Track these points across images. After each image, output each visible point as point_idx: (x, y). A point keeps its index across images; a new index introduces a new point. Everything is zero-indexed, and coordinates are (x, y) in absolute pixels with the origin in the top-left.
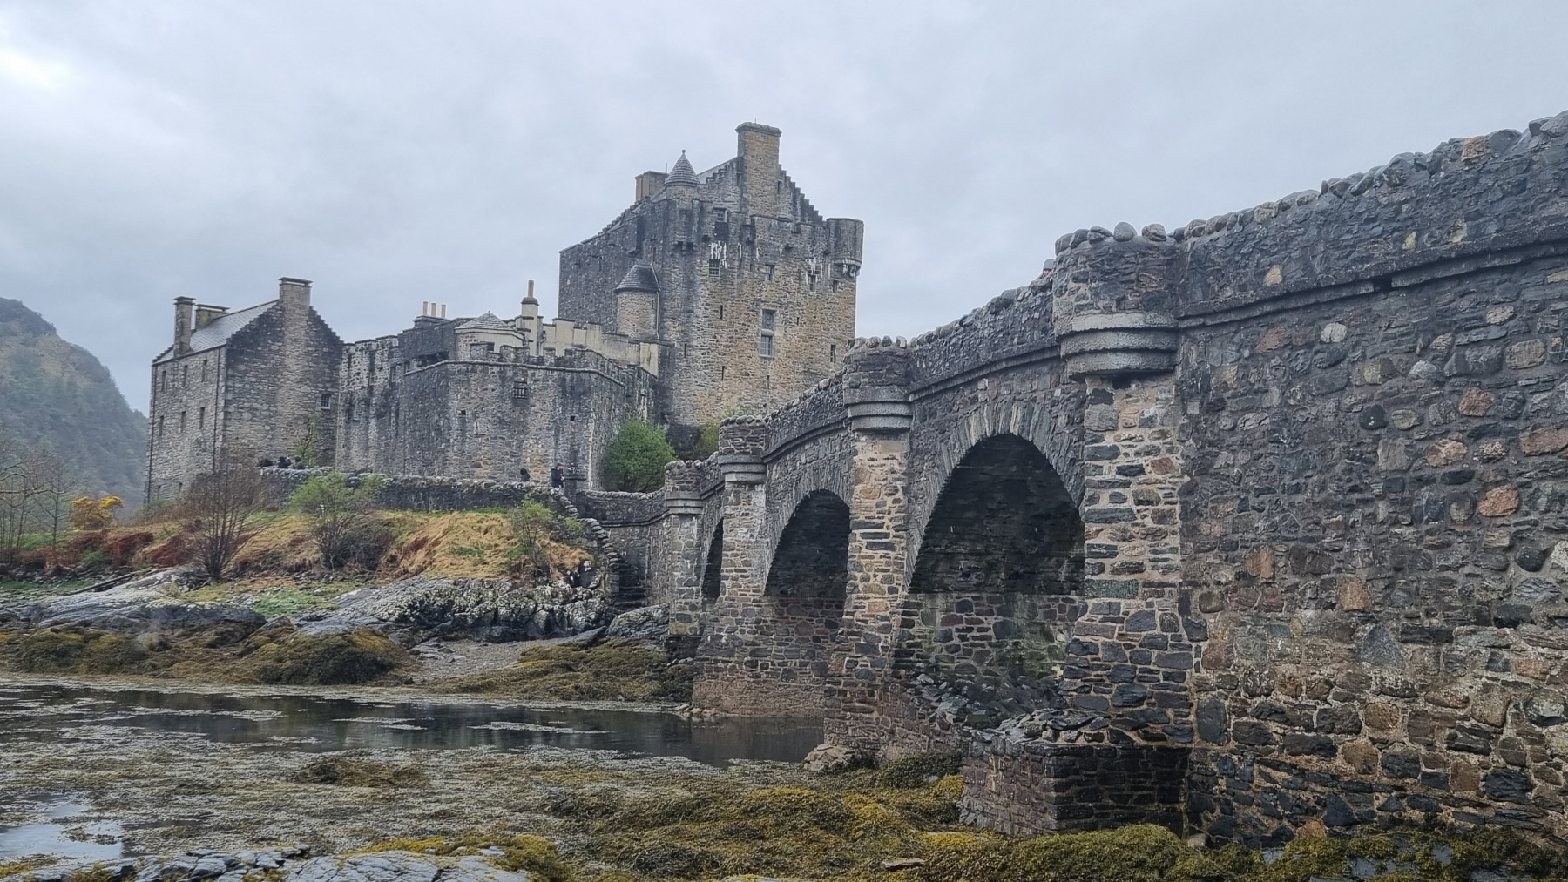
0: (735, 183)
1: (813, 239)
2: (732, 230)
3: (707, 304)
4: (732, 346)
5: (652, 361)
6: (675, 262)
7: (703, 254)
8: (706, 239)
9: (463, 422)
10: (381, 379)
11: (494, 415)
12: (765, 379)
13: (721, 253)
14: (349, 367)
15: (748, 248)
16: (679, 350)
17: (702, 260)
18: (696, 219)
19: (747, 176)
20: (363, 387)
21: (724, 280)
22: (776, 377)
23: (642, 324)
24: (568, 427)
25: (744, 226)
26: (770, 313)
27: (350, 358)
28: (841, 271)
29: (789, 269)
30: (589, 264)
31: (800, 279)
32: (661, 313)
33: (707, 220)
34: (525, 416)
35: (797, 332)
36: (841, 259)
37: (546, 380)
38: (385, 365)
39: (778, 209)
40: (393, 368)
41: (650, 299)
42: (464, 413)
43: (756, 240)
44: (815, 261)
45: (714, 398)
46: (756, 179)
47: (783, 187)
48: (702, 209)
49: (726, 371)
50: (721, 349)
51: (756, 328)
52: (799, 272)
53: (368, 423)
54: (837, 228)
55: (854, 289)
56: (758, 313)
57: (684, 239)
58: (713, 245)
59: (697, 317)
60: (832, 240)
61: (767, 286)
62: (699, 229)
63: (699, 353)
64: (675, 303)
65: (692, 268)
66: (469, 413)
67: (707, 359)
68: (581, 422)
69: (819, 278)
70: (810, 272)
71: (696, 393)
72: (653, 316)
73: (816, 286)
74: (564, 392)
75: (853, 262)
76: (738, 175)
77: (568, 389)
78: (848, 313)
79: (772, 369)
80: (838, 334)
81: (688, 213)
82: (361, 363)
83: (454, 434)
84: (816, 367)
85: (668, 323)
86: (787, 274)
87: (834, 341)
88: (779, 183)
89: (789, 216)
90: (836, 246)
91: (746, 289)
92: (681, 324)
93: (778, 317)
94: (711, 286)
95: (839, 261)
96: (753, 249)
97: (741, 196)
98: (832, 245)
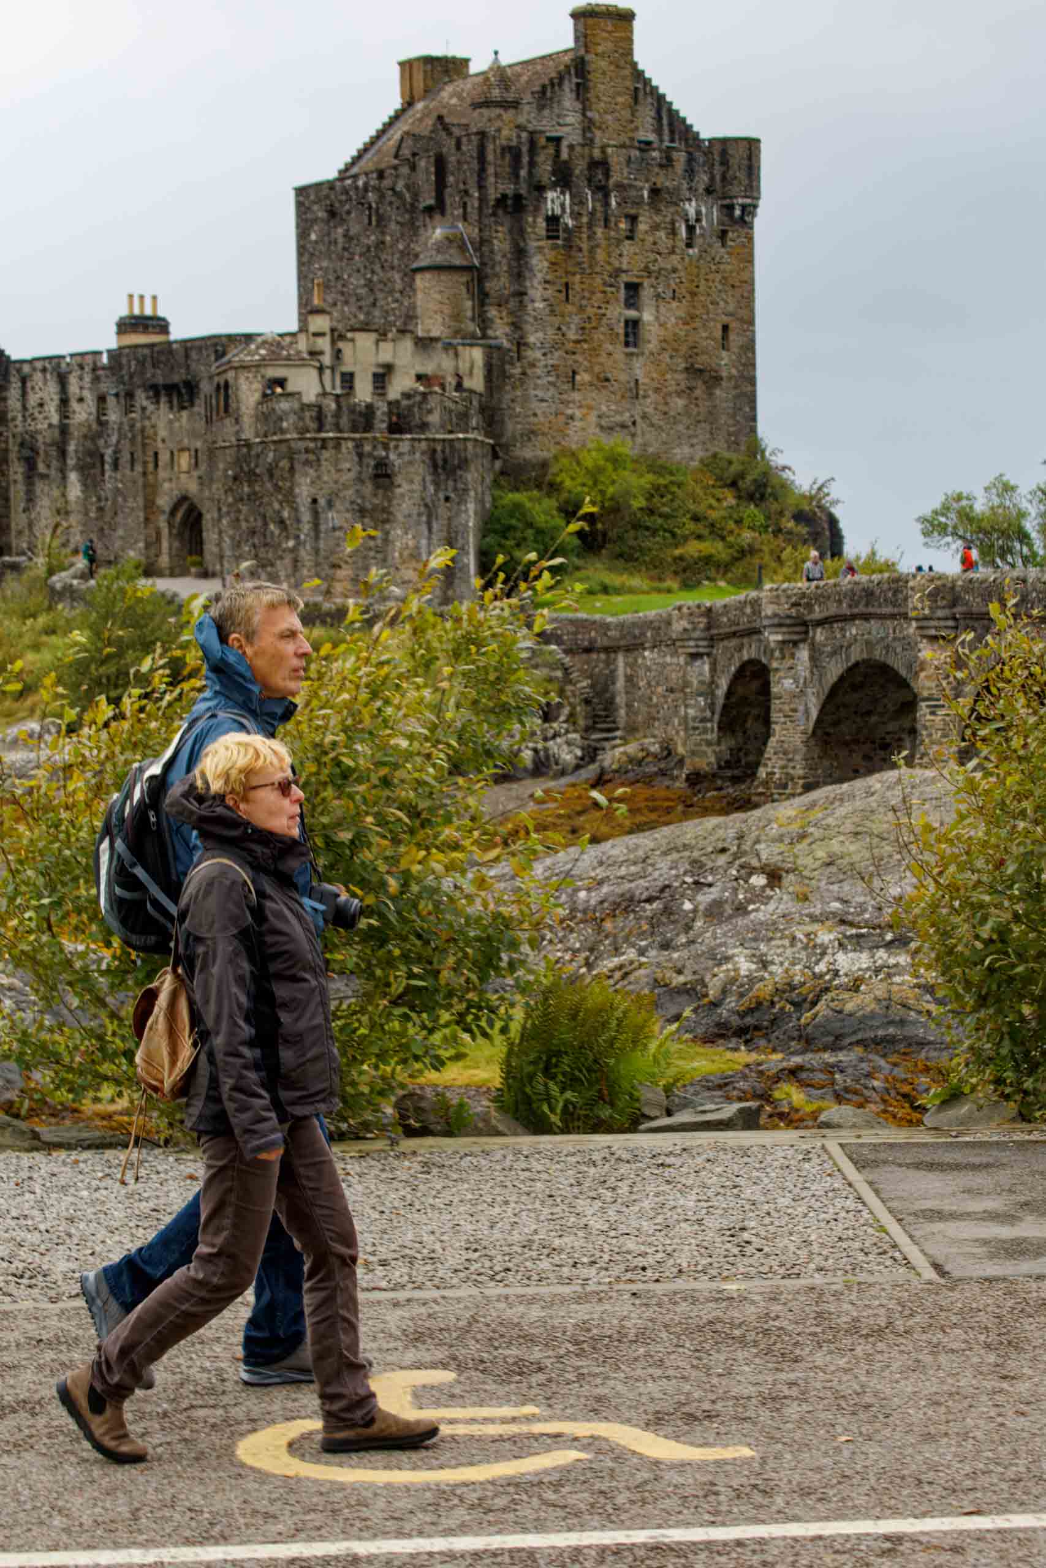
0: (574, 95)
1: (690, 172)
2: (577, 172)
3: (547, 282)
4: (585, 341)
5: (475, 371)
6: (496, 223)
7: (537, 209)
8: (540, 189)
9: (316, 514)
10: (82, 413)
11: (352, 503)
12: (632, 384)
13: (563, 206)
14: (24, 394)
15: (600, 196)
16: (510, 350)
17: (535, 217)
18: (525, 159)
19: (591, 84)
20: (50, 426)
21: (569, 246)
22: (647, 381)
23: (456, 317)
24: (442, 510)
25: (594, 164)
26: (633, 289)
27: (24, 380)
28: (731, 215)
29: (658, 219)
30: (349, 213)
31: (673, 232)
32: (482, 298)
33: (540, 158)
34: (390, 501)
35: (674, 312)
36: (731, 198)
37: (412, 452)
38: (86, 394)
39: (637, 128)
40: (102, 399)
41: (464, 279)
42: (315, 501)
43: (612, 182)
44: (694, 203)
45: (562, 419)
46: (602, 86)
47: (641, 95)
48: (532, 143)
49: (578, 378)
50: (570, 346)
51: (618, 312)
52: (673, 223)
53: (64, 478)
54: (724, 153)
55: (750, 239)
56: (618, 288)
57: (509, 189)
58: (550, 195)
59: (533, 301)
60: (718, 170)
61: (627, 247)
62: (530, 173)
63: (538, 354)
64: (499, 284)
65: (522, 232)
66: (322, 502)
67: (551, 362)
68: (459, 504)
69: (701, 228)
70: (687, 221)
71: (539, 412)
72: (469, 304)
73: (699, 241)
74: (435, 466)
75: (748, 201)
76: (578, 85)
77: (440, 463)
78: (745, 276)
79: (640, 369)
80: (731, 308)
81: (513, 153)
82: (46, 391)
83: (306, 527)
84: (701, 361)
85: (492, 312)
86: (656, 227)
87: (725, 319)
88: (636, 89)
89: (652, 137)
90: (724, 178)
91: (600, 255)
92: (511, 313)
93: (646, 293)
94: (551, 255)
95: (727, 202)
96: (607, 196)
97: (584, 115)
98: (718, 178)
